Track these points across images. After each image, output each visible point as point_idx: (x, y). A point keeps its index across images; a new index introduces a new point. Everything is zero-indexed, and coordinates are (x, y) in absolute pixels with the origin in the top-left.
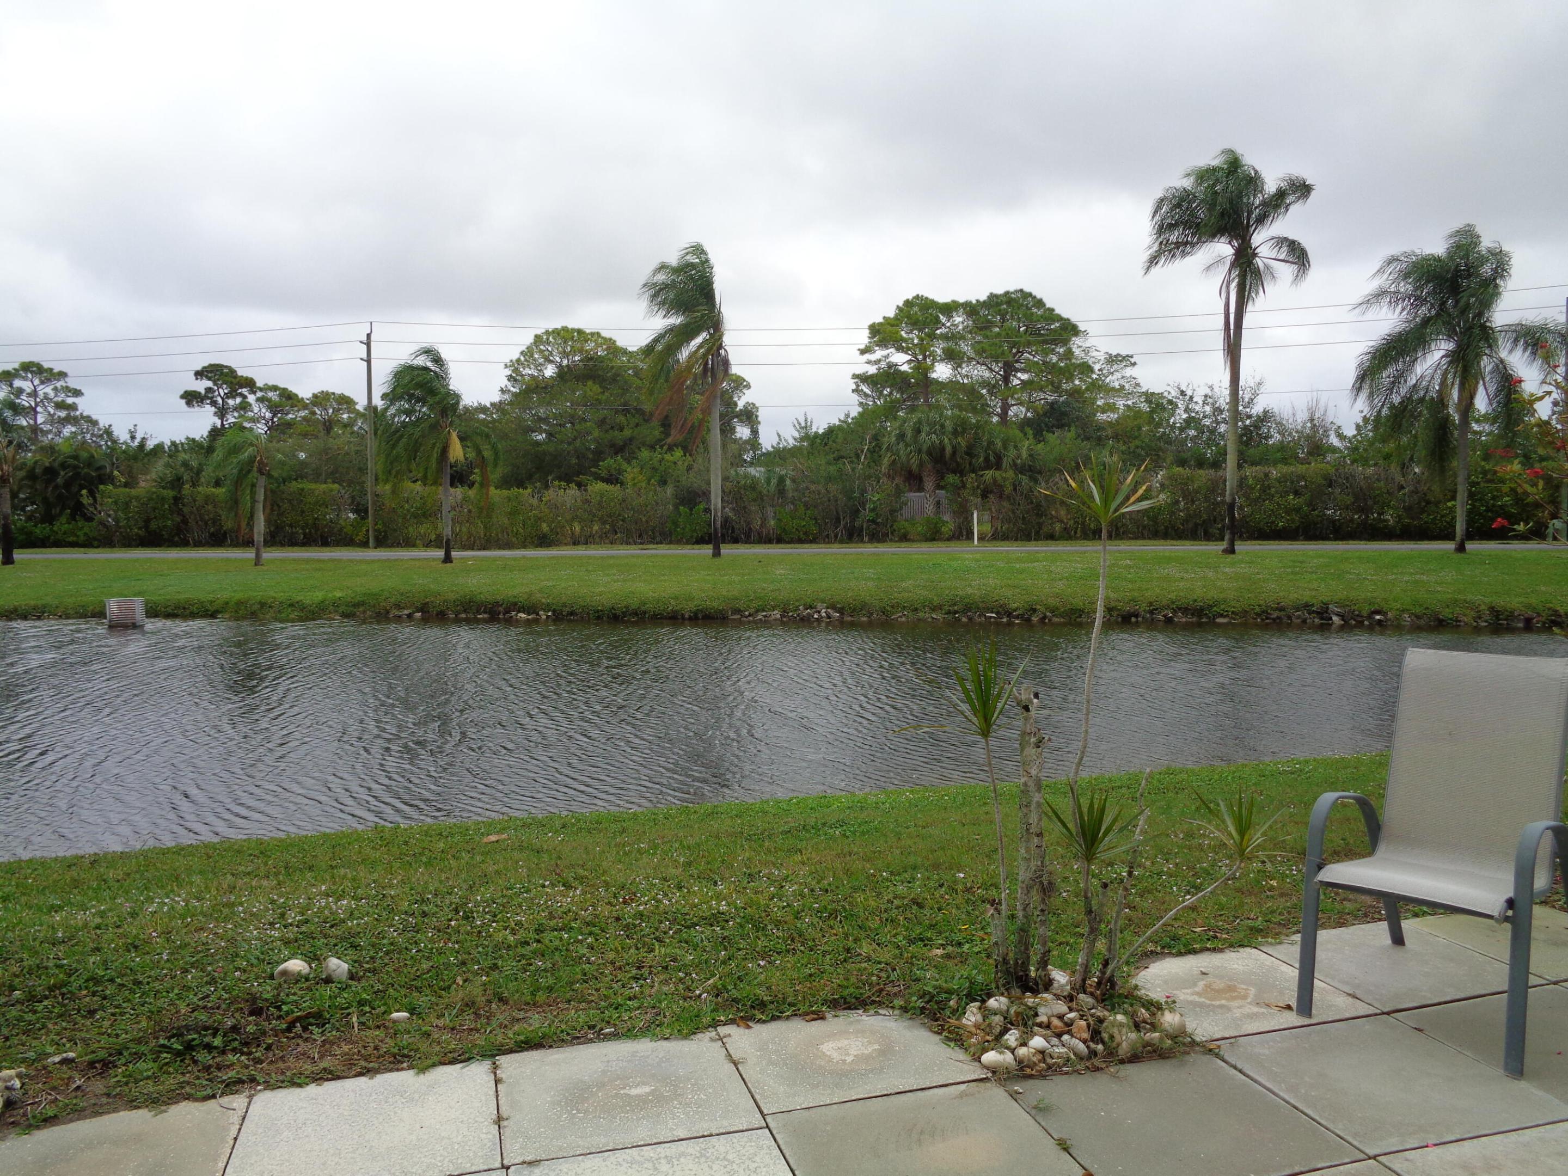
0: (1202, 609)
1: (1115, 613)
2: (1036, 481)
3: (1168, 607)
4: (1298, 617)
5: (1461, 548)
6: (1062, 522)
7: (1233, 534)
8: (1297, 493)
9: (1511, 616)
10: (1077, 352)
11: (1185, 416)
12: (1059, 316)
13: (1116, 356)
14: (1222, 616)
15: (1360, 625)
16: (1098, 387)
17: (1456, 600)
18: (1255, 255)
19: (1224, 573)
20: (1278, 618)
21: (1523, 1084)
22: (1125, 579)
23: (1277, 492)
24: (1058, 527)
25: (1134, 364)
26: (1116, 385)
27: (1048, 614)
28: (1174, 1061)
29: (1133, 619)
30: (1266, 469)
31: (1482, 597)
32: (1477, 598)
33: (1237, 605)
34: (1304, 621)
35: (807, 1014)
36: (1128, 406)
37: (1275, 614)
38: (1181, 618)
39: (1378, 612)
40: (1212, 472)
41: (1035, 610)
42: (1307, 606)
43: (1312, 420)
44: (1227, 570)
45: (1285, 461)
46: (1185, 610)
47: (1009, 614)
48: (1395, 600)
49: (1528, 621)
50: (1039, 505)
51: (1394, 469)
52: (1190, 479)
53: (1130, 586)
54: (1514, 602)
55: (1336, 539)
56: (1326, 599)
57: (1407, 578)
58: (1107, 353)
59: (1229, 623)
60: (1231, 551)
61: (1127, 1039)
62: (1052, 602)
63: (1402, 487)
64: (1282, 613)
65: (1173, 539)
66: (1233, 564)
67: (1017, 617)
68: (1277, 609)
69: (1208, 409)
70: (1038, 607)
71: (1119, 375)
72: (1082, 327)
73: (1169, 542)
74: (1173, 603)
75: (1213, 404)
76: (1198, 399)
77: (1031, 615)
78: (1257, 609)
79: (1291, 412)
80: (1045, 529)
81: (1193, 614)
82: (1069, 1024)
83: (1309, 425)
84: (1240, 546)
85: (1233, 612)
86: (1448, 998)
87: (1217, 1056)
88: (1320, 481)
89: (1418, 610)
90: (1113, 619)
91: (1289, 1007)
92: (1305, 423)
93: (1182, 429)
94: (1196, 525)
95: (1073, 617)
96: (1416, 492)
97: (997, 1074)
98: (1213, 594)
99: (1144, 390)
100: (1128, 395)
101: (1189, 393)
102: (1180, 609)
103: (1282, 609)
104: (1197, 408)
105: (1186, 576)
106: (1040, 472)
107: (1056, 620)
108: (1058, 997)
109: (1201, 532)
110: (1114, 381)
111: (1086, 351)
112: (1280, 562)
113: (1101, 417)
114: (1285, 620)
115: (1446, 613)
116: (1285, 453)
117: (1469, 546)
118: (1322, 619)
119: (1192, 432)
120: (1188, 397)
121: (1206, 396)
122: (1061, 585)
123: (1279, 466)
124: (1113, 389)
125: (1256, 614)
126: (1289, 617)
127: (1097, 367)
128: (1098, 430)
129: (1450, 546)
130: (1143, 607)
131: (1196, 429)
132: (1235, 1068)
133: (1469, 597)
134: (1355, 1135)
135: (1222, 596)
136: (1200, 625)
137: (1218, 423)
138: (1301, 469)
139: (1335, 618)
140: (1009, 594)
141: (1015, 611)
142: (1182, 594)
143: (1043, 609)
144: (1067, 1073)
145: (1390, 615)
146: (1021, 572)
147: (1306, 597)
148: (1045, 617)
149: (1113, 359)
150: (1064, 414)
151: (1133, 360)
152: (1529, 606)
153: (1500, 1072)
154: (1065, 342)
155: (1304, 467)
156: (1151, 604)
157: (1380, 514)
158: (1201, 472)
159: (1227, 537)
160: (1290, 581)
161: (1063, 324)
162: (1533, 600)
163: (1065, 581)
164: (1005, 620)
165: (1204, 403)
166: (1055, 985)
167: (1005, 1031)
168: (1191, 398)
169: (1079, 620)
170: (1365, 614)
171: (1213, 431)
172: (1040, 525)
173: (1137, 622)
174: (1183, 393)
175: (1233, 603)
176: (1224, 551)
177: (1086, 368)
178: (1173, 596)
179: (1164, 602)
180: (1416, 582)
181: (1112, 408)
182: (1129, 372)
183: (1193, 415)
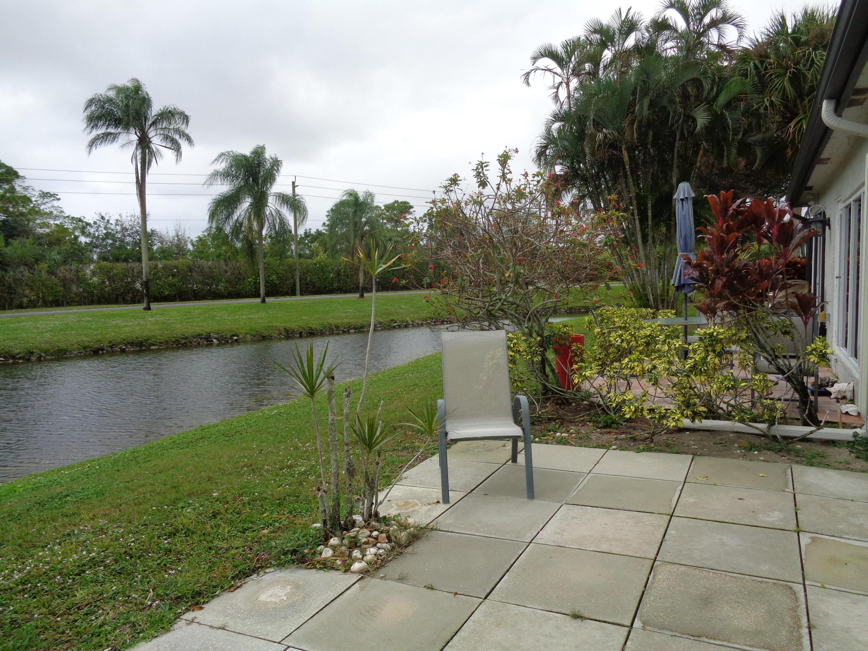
0: (141, 342)
1: (88, 350)
2: (6, 271)
3: (121, 343)
4: (196, 342)
5: (263, 301)
6: (27, 297)
7: (148, 299)
8: (173, 276)
9: (293, 332)
10: (18, 189)
11: (105, 231)
12: (3, 164)
13: (47, 193)
14: (153, 345)
15: (227, 342)
16: (36, 212)
17: (269, 326)
18: (150, 142)
19: (149, 321)
20: (185, 343)
21: (535, 501)
22: (90, 329)
23: (163, 275)
24: (25, 300)
25: (59, 199)
26: (48, 211)
27: (43, 354)
28: (423, 538)
29: (100, 352)
30: (155, 262)
31: (280, 324)
32: (278, 324)
33: (162, 338)
34: (199, 344)
35: (230, 587)
36: (57, 225)
37: (183, 341)
38: (130, 349)
39: (235, 335)
40: (125, 264)
41: (32, 353)
42: (199, 335)
43: (178, 236)
44: (150, 319)
45: (165, 258)
46: (132, 344)
47: (13, 357)
48: (242, 328)
49: (301, 333)
50: (10, 287)
51: (222, 263)
52: (112, 269)
53: (95, 333)
54: (293, 325)
55: (196, 300)
56: (208, 331)
57: (244, 317)
58: (41, 191)
59: (159, 349)
60: (148, 308)
61: (403, 536)
62: (44, 346)
63: (226, 272)
64: (187, 340)
65: (104, 304)
66: (152, 316)
67: (20, 358)
68: (183, 338)
69: (119, 228)
70: (35, 351)
71: (49, 205)
72: (21, 173)
73: (102, 306)
74: (124, 340)
75: (122, 225)
76: (113, 221)
77: (30, 356)
78: (173, 340)
79: (166, 231)
80: (16, 302)
81: (136, 346)
82: (376, 538)
83: (176, 238)
84: (153, 306)
85: (160, 343)
86: (481, 481)
87: (436, 530)
88: (186, 269)
89: (253, 333)
90: (87, 353)
91: (438, 502)
92: (174, 238)
93: (103, 239)
94: (117, 295)
95: (60, 355)
96: (233, 274)
97: (365, 573)
98: (146, 333)
99: (66, 215)
100: (56, 217)
101: (107, 218)
102: (129, 343)
103: (186, 338)
104: (112, 227)
105: (129, 324)
106: (8, 266)
107: (48, 357)
108: (361, 528)
109: (120, 299)
110: (45, 208)
111: (26, 189)
112: (178, 313)
113: (40, 231)
114: (189, 344)
115: (266, 333)
116: (165, 253)
117: (268, 300)
118: (208, 341)
119: (110, 241)
120: (106, 221)
121: (117, 220)
122: (48, 336)
123: (163, 261)
124: (46, 213)
125: (173, 342)
126: (191, 342)
127: (33, 199)
128: (39, 239)
129: (259, 300)
130: (106, 344)
131: (112, 240)
132: (448, 531)
133: (275, 324)
134: (516, 538)
135: (152, 334)
136: (141, 351)
137: (125, 236)
138: (175, 262)
139: (214, 340)
140: (12, 344)
141: (18, 354)
142: (129, 335)
143: (38, 352)
144: (391, 560)
145: (241, 336)
146: (16, 329)
147: (198, 330)
148: (40, 357)
149: (45, 195)
150: (14, 228)
151: (58, 197)
152: (300, 327)
153: (526, 500)
154: (9, 182)
155: (177, 261)
156: (110, 342)
157: (216, 286)
158: (118, 264)
159: (146, 301)
160: (187, 322)
161: (8, 170)
162: (302, 324)
163: (50, 333)
164: (11, 361)
165: (116, 225)
166: (357, 522)
167: (350, 553)
168: (108, 221)
169: (64, 356)
170: (228, 337)
171: (122, 241)
172: (12, 300)
173: (103, 354)
174: (103, 218)
175: (159, 337)
176: (144, 309)
177: (27, 200)
178: (123, 336)
179: (119, 340)
180: (249, 318)
181: (48, 226)
182: (56, 203)
183: (110, 231)
